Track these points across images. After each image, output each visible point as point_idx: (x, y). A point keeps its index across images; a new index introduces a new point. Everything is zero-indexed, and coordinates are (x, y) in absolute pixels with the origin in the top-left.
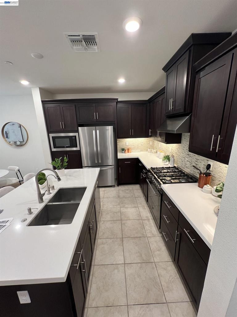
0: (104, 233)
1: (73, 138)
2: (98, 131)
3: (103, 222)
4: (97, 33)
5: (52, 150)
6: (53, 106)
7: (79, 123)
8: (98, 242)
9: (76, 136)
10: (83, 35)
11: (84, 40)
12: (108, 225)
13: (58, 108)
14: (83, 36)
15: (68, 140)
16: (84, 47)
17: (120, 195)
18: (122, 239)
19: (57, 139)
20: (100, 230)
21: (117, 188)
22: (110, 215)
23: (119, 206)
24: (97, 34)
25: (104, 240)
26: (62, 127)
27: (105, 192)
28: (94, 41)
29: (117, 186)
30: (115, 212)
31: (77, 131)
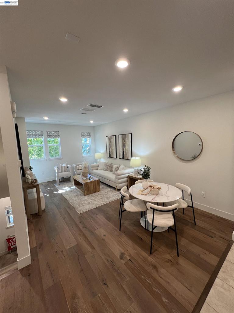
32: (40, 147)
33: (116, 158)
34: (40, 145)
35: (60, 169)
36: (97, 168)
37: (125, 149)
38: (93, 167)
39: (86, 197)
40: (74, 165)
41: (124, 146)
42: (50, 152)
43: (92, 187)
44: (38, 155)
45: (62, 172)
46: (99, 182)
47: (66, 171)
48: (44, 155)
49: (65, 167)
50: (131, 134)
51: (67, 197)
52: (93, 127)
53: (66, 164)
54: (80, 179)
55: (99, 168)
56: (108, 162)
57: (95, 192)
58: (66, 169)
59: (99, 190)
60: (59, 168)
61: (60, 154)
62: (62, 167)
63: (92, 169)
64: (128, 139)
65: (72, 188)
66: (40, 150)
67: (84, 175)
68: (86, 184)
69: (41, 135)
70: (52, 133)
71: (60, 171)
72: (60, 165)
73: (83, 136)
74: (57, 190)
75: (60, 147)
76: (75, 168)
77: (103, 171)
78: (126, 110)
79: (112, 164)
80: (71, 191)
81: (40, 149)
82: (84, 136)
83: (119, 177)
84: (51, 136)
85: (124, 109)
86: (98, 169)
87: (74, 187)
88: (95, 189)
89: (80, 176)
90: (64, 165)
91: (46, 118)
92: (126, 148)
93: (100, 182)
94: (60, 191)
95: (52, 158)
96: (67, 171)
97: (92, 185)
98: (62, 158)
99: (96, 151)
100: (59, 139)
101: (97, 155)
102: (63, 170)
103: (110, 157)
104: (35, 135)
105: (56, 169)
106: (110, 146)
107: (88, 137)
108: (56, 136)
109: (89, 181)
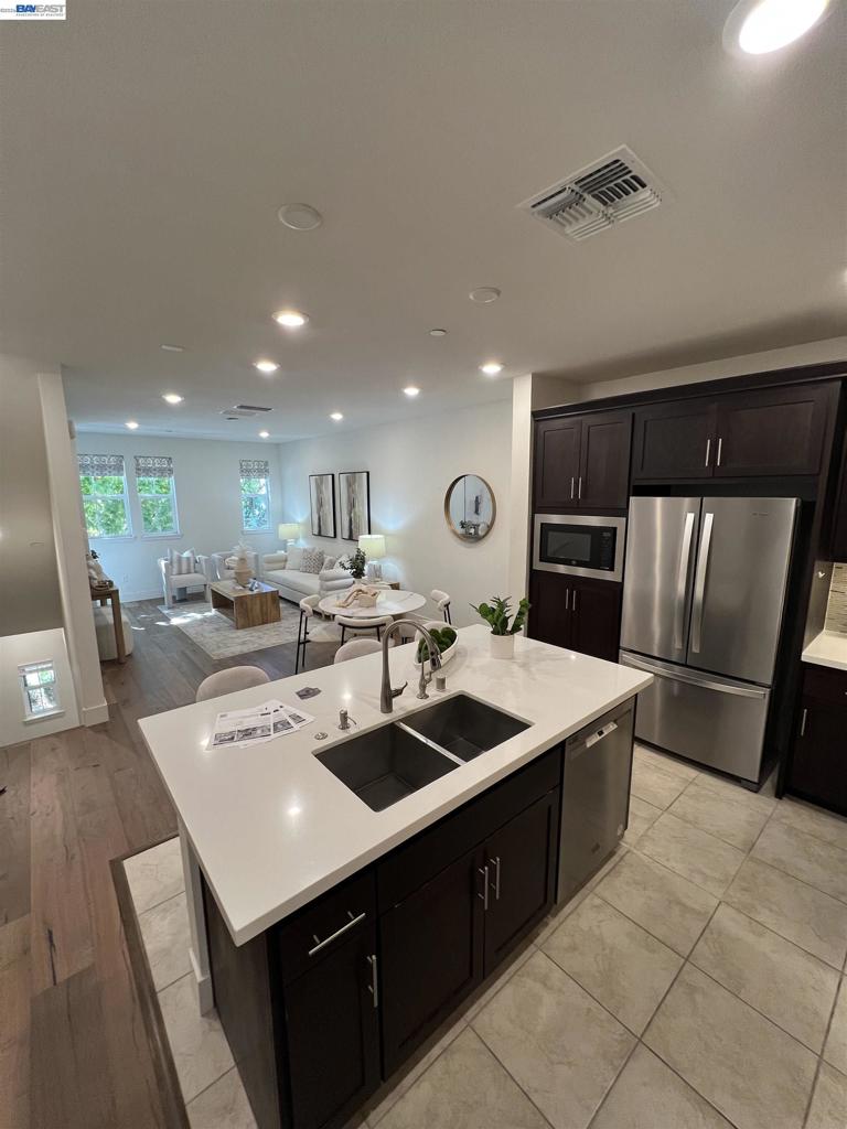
0: (573, 948)
1: (605, 534)
2: (709, 519)
3: (598, 901)
4: (623, 146)
5: (534, 568)
6: (561, 427)
7: (637, 484)
8: (533, 960)
9: (615, 529)
10: (577, 178)
11: (589, 193)
12: (614, 931)
13: (574, 430)
14: (576, 183)
15: (588, 538)
16: (601, 215)
17: (762, 842)
18: (636, 1043)
19: (555, 534)
20: (570, 922)
21: (763, 805)
22: (650, 898)
23: (719, 893)
24: (623, 150)
25: (557, 975)
26: (576, 495)
27: (692, 789)
28: (628, 177)
29: (772, 792)
30: (679, 903)
31: (624, 512)
32: (114, 501)
33: (335, 536)
34: (116, 495)
35: (175, 565)
36: (282, 564)
37: (355, 514)
38: (270, 561)
39: (240, 633)
40: (216, 556)
41: (352, 505)
42: (146, 519)
43: (258, 607)
44: (109, 526)
45: (180, 573)
46: (276, 598)
47: (192, 571)
48: (125, 527)
49: (188, 559)
50: (368, 473)
51: (191, 633)
52: (276, 447)
53: (192, 552)
54: (229, 589)
55: (287, 566)
56: (313, 550)
57: (264, 622)
58: (192, 565)
59: (278, 619)
60: (171, 563)
61: (176, 525)
62: (180, 559)
63: (266, 566)
64: (360, 486)
65: (208, 614)
66: (112, 512)
67: (241, 578)
68: (241, 599)
69: (118, 469)
70: (150, 463)
71: (175, 570)
72: (176, 553)
73: (246, 472)
74: (166, 619)
75: (175, 504)
76: (217, 564)
77: (297, 573)
78: (337, 417)
79: (321, 554)
80: (204, 621)
81: (114, 508)
82: (248, 471)
83: (329, 583)
84: (148, 471)
85: (332, 412)
86: (284, 568)
87: (214, 612)
88: (266, 614)
89: (230, 583)
90: (186, 554)
91: (132, 426)
92: (357, 509)
93: (281, 598)
94: (175, 621)
95: (154, 534)
96: (196, 572)
97: (258, 602)
98: (182, 535)
99: (284, 518)
100: (170, 481)
101: (285, 530)
102: (184, 567)
103: (320, 534)
104: (102, 468)
105: (163, 563)
106: (320, 504)
107: (260, 476)
108: (162, 472)
109: (250, 593)
